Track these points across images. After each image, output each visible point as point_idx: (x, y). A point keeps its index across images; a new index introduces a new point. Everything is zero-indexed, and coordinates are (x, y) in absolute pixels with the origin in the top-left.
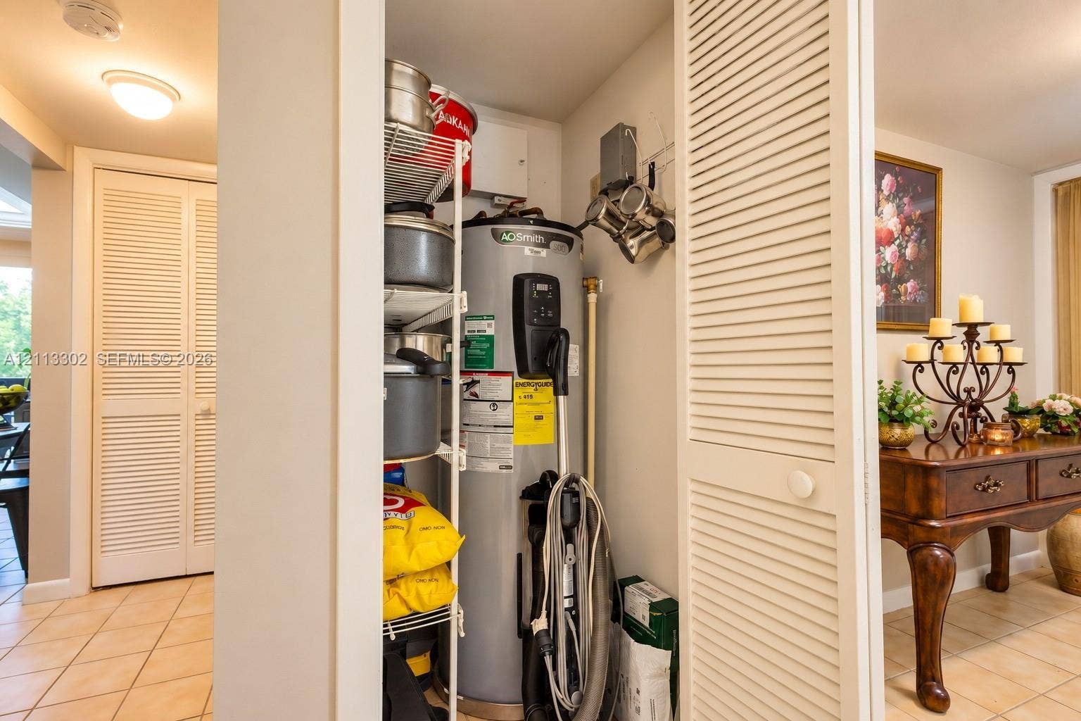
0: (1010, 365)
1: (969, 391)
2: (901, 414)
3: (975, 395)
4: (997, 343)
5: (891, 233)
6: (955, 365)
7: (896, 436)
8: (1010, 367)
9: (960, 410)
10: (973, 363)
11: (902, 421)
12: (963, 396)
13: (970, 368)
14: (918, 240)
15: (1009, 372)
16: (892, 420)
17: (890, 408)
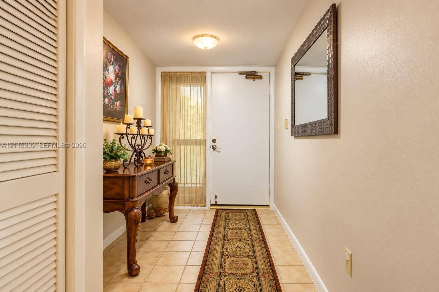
0: (151, 135)
1: (138, 146)
2: (116, 154)
3: (140, 147)
4: (147, 127)
5: (112, 80)
6: (134, 135)
7: (113, 165)
8: (151, 136)
9: (136, 153)
10: (140, 134)
11: (116, 158)
12: (137, 147)
13: (139, 136)
14: (121, 85)
15: (150, 138)
16: (112, 158)
17: (111, 153)
